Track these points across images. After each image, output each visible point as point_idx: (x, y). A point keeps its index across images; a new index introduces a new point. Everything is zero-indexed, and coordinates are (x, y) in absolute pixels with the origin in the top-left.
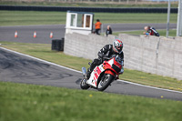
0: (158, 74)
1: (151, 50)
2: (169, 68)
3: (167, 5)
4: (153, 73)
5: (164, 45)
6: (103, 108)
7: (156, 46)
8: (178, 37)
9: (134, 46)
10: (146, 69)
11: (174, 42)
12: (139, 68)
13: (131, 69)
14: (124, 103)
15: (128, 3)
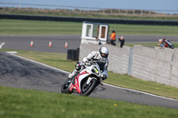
0: (172, 85)
1: (165, 62)
4: (167, 84)
7: (170, 58)
9: (148, 57)
10: (160, 80)
12: (153, 79)
13: (145, 80)
14: (148, 113)
15: (141, 15)
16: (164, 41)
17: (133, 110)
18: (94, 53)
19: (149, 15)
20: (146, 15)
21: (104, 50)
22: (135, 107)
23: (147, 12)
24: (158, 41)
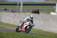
0: (15, 25)
1: (12, 17)
2: (18, 23)
3: (17, 3)
4: (13, 24)
5: (16, 15)
6: (2, 35)
7: (14, 16)
8: (21, 13)
9: (7, 16)
10: (11, 23)
11: (20, 15)
12: (8, 23)
13: (6, 23)
14: (8, 34)
15: (4, 2)
16: (12, 10)
17: (3, 33)
18: (28, 17)
19: (7, 2)
20: (6, 2)
21: (32, 16)
22: (3, 32)
23: (6, 1)
24: (10, 10)
